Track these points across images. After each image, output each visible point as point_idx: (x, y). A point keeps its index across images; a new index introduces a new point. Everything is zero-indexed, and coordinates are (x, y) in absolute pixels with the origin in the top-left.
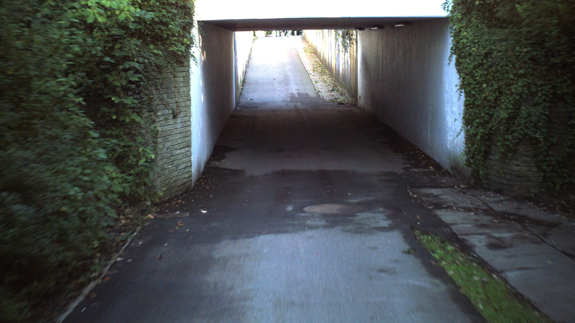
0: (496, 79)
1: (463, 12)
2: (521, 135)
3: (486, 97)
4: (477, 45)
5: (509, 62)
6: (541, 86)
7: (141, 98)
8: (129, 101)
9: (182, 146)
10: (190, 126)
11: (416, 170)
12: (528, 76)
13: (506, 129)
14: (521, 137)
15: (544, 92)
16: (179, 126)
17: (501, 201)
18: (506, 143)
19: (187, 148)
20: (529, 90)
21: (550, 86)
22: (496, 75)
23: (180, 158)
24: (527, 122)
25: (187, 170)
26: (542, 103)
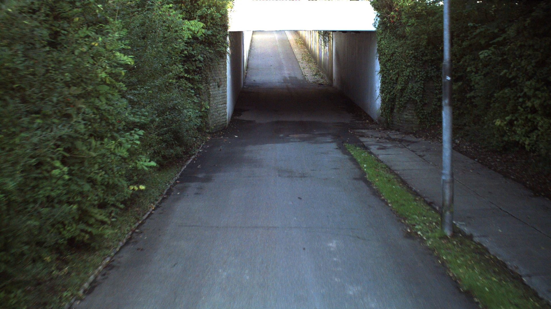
0: (397, 68)
1: (383, 29)
2: (408, 98)
3: (391, 78)
4: (388, 49)
5: (403, 58)
6: (419, 72)
7: (202, 76)
8: (196, 77)
9: (222, 103)
10: (226, 92)
11: (357, 122)
12: (413, 66)
13: (400, 95)
14: (408, 99)
15: (421, 75)
16: (221, 92)
17: (397, 134)
18: (400, 102)
19: (224, 105)
20: (413, 74)
21: (424, 72)
22: (397, 66)
23: (221, 109)
24: (411, 91)
25: (224, 117)
26: (419, 81)
